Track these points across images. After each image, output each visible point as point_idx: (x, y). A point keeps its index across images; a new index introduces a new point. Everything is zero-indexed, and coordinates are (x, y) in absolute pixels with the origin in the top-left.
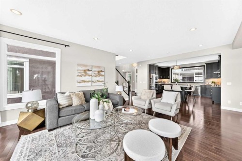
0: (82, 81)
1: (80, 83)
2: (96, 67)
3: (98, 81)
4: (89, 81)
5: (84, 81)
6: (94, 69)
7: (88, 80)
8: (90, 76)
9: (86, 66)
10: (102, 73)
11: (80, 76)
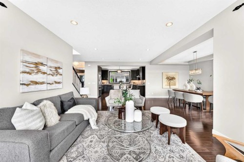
0: (32, 82)
1: (28, 85)
2: (52, 60)
3: (56, 82)
4: (42, 83)
5: (36, 83)
6: (50, 64)
7: (41, 80)
8: (44, 73)
9: (38, 56)
10: (60, 71)
11: (28, 73)
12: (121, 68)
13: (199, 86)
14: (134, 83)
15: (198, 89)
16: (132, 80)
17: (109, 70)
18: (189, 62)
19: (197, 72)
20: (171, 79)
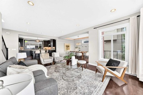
12: (39, 39)
13: (80, 49)
14: (45, 49)
15: (80, 51)
16: (44, 47)
17: (24, 39)
18: (74, 39)
19: (79, 44)
20: (68, 46)
